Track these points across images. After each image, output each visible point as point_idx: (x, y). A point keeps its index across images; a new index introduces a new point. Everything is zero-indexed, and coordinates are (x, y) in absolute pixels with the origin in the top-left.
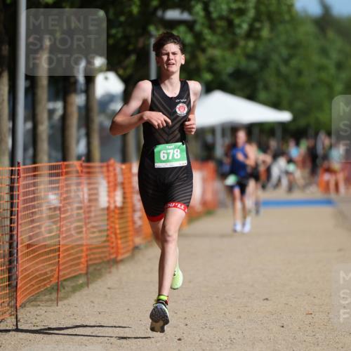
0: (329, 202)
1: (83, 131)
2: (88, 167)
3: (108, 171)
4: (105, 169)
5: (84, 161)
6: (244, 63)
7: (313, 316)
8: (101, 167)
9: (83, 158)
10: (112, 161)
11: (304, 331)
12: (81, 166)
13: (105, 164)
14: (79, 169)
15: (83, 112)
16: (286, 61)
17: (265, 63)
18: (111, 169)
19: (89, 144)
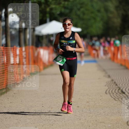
0: (95, 61)
1: (4, 36)
2: (6, 49)
3: (14, 50)
4: (12, 50)
5: (4, 47)
6: (63, 10)
7: (89, 103)
8: (11, 49)
9: (4, 46)
10: (15, 47)
11: (86, 108)
12: (4, 48)
13: (13, 48)
14: (3, 50)
15: (4, 28)
16: (79, 9)
17: (71, 10)
18: (15, 49)
19: (6, 40)
